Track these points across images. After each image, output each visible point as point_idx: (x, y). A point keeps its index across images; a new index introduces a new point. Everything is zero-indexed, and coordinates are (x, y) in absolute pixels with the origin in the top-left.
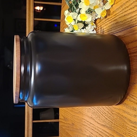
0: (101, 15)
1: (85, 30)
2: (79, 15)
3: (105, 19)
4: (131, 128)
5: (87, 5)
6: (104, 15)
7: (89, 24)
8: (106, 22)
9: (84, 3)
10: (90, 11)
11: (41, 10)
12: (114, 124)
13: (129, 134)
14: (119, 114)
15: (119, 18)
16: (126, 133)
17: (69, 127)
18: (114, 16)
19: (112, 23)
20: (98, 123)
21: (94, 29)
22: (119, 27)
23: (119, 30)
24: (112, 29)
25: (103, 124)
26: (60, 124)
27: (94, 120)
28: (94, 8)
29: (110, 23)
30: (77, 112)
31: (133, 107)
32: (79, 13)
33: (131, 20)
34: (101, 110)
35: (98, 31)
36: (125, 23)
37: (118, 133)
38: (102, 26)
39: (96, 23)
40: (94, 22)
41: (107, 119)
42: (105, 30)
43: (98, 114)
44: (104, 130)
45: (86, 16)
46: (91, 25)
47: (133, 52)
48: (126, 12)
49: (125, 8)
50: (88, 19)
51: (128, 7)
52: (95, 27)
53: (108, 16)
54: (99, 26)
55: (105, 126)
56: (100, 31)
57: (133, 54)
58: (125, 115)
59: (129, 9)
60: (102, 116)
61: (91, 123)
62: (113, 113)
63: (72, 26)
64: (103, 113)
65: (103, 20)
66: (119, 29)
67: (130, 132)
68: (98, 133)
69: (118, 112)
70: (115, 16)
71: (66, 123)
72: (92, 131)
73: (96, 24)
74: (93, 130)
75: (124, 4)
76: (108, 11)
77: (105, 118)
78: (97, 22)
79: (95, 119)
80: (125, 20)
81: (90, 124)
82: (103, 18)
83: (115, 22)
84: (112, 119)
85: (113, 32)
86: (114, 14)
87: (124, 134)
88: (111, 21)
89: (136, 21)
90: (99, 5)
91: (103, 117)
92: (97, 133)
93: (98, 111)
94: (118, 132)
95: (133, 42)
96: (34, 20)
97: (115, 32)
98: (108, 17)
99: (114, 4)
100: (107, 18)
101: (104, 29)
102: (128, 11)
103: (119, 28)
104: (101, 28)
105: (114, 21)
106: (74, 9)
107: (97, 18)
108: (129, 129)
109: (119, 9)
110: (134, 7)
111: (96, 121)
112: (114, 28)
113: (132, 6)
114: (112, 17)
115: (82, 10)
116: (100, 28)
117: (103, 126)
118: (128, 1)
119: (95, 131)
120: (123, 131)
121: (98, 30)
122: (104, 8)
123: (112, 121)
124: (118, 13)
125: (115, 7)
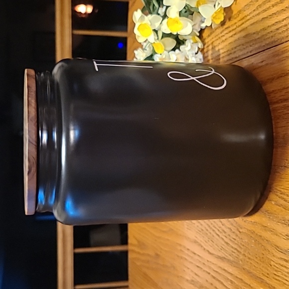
0: (212, 20)
1: (178, 54)
2: (166, 20)
3: (221, 28)
4: (280, 264)
6: (219, 19)
7: (186, 40)
8: (223, 34)
10: (188, 12)
12: (244, 255)
13: (275, 276)
14: (253, 232)
15: (252, 25)
16: (268, 274)
17: (148, 262)
18: (240, 20)
19: (236, 37)
20: (210, 253)
21: (198, 52)
22: (252, 44)
23: (251, 52)
24: (236, 50)
25: (219, 255)
26: (131, 256)
27: (202, 246)
28: (197, 5)
29: (232, 36)
30: (165, 229)
31: (283, 218)
32: (165, 16)
33: (278, 29)
34: (215, 225)
35: (206, 55)
36: (263, 35)
37: (251, 273)
38: (215, 44)
39: (203, 37)
40: (198, 34)
41: (227, 243)
42: (221, 51)
43: (209, 234)
44: (222, 267)
45: (181, 21)
46: (192, 41)
47: (282, 97)
48: (265, 11)
49: (264, 3)
50: (185, 28)
52: (200, 45)
53: (228, 20)
54: (210, 43)
55: (224, 258)
56: (212, 54)
57: (282, 102)
58: (267, 235)
60: (217, 237)
61: (196, 252)
62: (240, 232)
63: (151, 46)
64: (219, 230)
65: (217, 30)
66: (251, 48)
67: (276, 271)
68: (209, 273)
69: (252, 228)
70: (244, 21)
71: (143, 254)
72: (196, 270)
73: (202, 40)
74: (199, 269)
76: (228, 10)
77: (223, 243)
78: (205, 35)
79: (202, 244)
80: (264, 29)
81: (192, 255)
82: (216, 26)
83: (243, 34)
84: (239, 244)
85: (238, 56)
86: (241, 16)
87: (265, 276)
88: (234, 32)
89: (287, 30)
91: (221, 240)
92: (208, 274)
93: (209, 226)
94: (252, 271)
95: (281, 77)
97: (243, 55)
98: (228, 24)
100: (225, 26)
101: (219, 50)
102: (270, 10)
103: (251, 46)
104: (212, 48)
105: (240, 32)
106: (155, 8)
107: (203, 25)
108: (274, 266)
109: (251, 6)
111: (204, 249)
112: (241, 47)
114: (236, 23)
115: (171, 8)
116: (210, 47)
117: (220, 259)
119: (204, 271)
120: (263, 269)
121: (207, 52)
122: (219, 4)
123: (239, 249)
124: (248, 15)
125: (242, 1)
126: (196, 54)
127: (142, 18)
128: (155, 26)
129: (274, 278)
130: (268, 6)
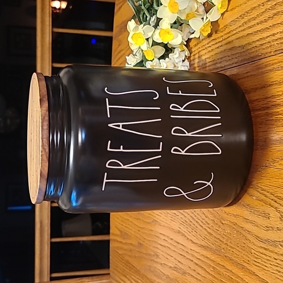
0: (200, 32)
1: (168, 62)
2: (157, 31)
3: (208, 39)
4: (259, 252)
5: (173, 13)
6: (207, 31)
7: (174, 48)
8: (209, 45)
9: (168, 8)
10: (178, 24)
11: (63, 9)
12: (226, 244)
13: (255, 263)
14: (236, 224)
15: (237, 39)
16: (249, 261)
17: (131, 250)
18: (226, 34)
19: (222, 49)
20: (193, 242)
21: (185, 59)
22: (237, 56)
23: (236, 63)
24: (222, 60)
25: (202, 244)
26: (112, 245)
27: (185, 236)
28: (187, 18)
29: (218, 48)
30: (148, 221)
31: (263, 212)
33: (262, 45)
34: (199, 217)
35: (192, 62)
36: (248, 49)
37: (233, 260)
38: (201, 53)
39: (190, 46)
40: (185, 43)
41: (211, 234)
42: (208, 60)
43: (193, 225)
44: (205, 255)
45: (172, 32)
46: (180, 50)
47: (265, 106)
48: (250, 27)
49: (249, 21)
50: (176, 39)
51: (254, 19)
52: (187, 53)
53: (214, 33)
54: (196, 52)
55: (208, 247)
56: (198, 62)
57: (264, 110)
58: (248, 226)
59: (258, 24)
60: (201, 228)
61: (179, 242)
62: (223, 224)
63: (141, 51)
64: (202, 222)
65: (204, 41)
66: (236, 60)
67: (256, 258)
68: (192, 261)
69: (235, 220)
70: (230, 35)
71: (126, 244)
72: (180, 258)
73: (189, 48)
74: (182, 256)
75: (248, 13)
76: (215, 24)
77: (206, 233)
78: (192, 44)
79: (186, 234)
80: (249, 44)
81: (175, 244)
82: (203, 38)
83: (229, 46)
84: (222, 234)
85: (223, 66)
86: (227, 30)
87: (246, 263)
88: (220, 44)
89: (270, 46)
90: (197, 11)
91: (204, 231)
92: (190, 262)
93: (193, 218)
94: (234, 258)
95: (264, 87)
96: (53, 32)
97: (228, 65)
98: (214, 36)
99: (227, 11)
100: (212, 38)
101: (205, 59)
102: (256, 27)
103: (236, 58)
104: (199, 57)
105: (226, 44)
107: (192, 36)
108: (255, 254)
109: (237, 22)
110: (268, 20)
111: (188, 239)
112: (228, 58)
113: (263, 17)
114: (222, 36)
115: (164, 20)
116: (197, 56)
117: (203, 248)
118: (255, 7)
119: (187, 258)
120: (244, 256)
121: (194, 60)
123: (221, 239)
124: (234, 30)
125: (229, 17)
126: (183, 61)
127: (136, 28)
128: (148, 35)
129: (254, 264)
130: (253, 24)
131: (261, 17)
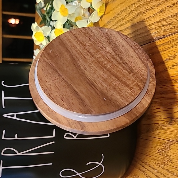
2: (54, 30)
5: (64, 16)
9: (60, 13)
10: (70, 25)
28: (75, 20)
32: (54, 28)
48: (121, 26)
49: (120, 21)
51: (123, 19)
75: (119, 15)
76: (96, 24)
90: (84, 15)
99: (104, 14)
102: (125, 25)
109: (111, 22)
110: (133, 19)
113: (129, 17)
115: (57, 22)
118: (123, 10)
122: (90, 20)
125: (106, 19)
127: (37, 28)
128: (47, 34)
130: (122, 23)
131: (128, 18)
